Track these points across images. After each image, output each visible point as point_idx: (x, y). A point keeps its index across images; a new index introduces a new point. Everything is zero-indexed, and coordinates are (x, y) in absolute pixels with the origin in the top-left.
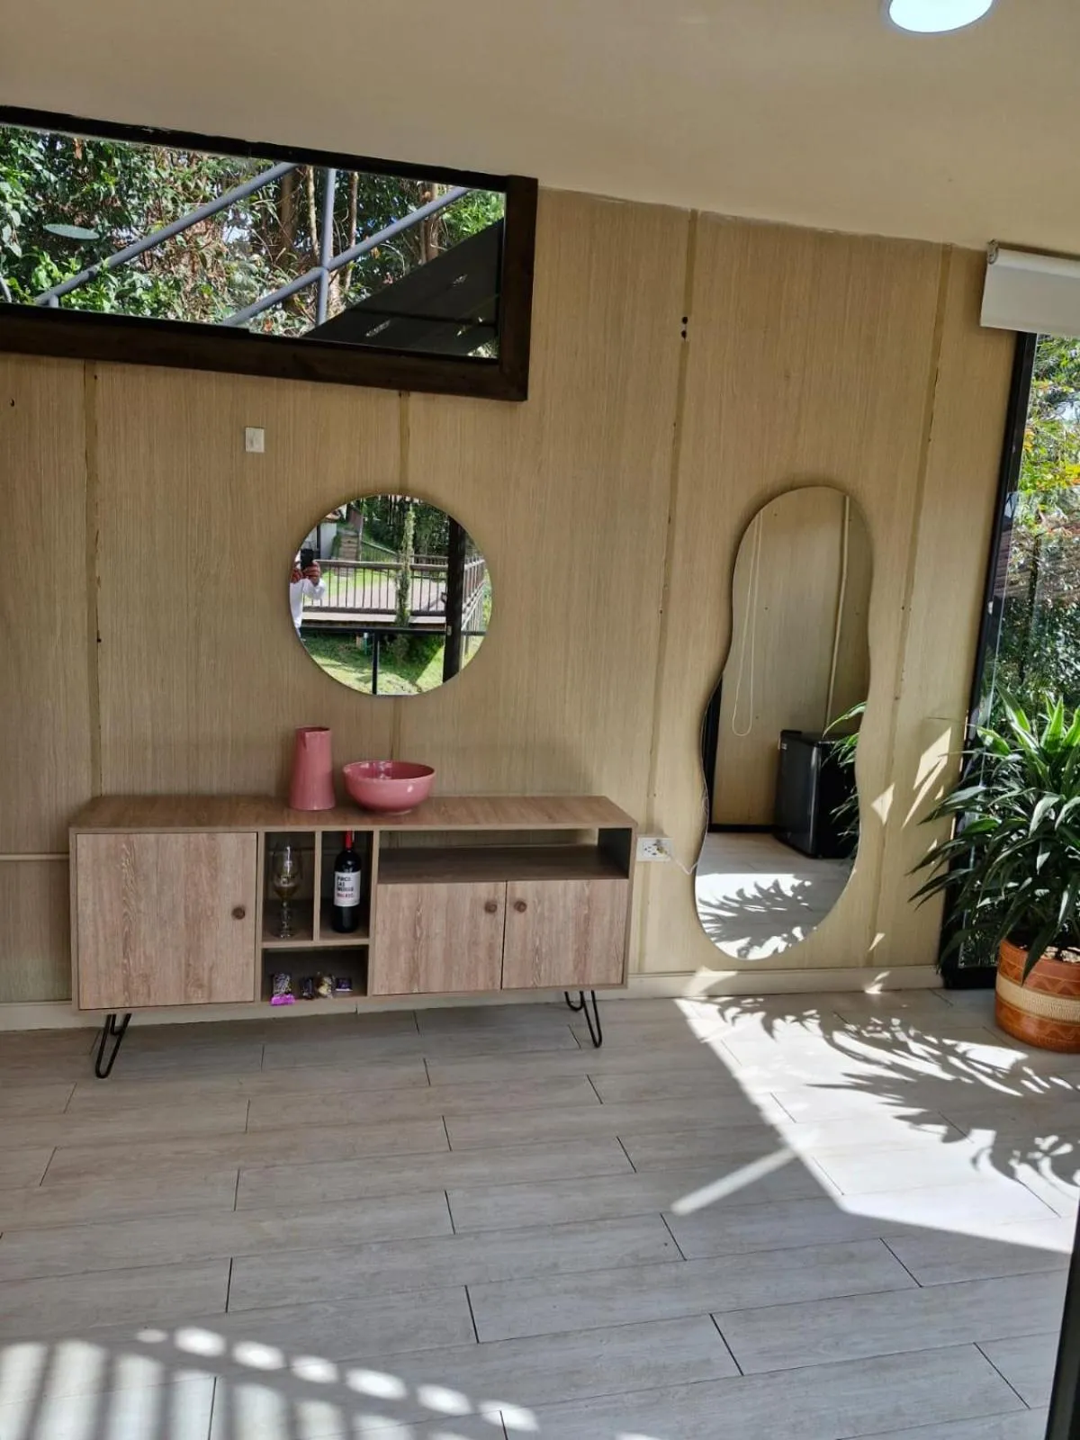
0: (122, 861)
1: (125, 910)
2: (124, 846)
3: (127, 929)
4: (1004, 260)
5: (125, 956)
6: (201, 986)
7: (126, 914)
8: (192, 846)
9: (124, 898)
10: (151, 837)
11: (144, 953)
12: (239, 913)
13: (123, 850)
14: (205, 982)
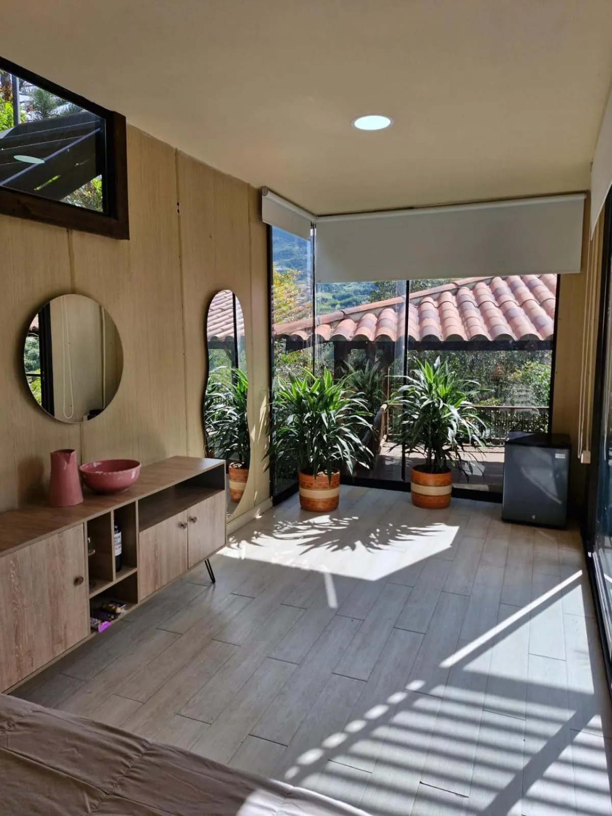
0: (11, 574)
1: (15, 609)
2: (11, 562)
3: (16, 623)
4: (270, 195)
5: (17, 644)
6: (60, 642)
7: (16, 611)
8: (50, 546)
9: (14, 601)
10: (27, 549)
11: (28, 635)
12: (77, 581)
13: (11, 565)
14: (63, 638)
